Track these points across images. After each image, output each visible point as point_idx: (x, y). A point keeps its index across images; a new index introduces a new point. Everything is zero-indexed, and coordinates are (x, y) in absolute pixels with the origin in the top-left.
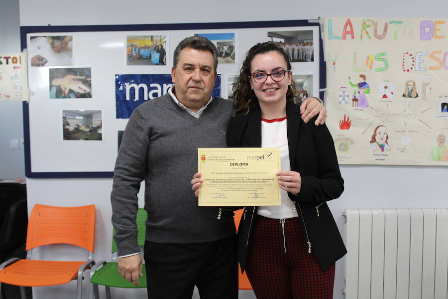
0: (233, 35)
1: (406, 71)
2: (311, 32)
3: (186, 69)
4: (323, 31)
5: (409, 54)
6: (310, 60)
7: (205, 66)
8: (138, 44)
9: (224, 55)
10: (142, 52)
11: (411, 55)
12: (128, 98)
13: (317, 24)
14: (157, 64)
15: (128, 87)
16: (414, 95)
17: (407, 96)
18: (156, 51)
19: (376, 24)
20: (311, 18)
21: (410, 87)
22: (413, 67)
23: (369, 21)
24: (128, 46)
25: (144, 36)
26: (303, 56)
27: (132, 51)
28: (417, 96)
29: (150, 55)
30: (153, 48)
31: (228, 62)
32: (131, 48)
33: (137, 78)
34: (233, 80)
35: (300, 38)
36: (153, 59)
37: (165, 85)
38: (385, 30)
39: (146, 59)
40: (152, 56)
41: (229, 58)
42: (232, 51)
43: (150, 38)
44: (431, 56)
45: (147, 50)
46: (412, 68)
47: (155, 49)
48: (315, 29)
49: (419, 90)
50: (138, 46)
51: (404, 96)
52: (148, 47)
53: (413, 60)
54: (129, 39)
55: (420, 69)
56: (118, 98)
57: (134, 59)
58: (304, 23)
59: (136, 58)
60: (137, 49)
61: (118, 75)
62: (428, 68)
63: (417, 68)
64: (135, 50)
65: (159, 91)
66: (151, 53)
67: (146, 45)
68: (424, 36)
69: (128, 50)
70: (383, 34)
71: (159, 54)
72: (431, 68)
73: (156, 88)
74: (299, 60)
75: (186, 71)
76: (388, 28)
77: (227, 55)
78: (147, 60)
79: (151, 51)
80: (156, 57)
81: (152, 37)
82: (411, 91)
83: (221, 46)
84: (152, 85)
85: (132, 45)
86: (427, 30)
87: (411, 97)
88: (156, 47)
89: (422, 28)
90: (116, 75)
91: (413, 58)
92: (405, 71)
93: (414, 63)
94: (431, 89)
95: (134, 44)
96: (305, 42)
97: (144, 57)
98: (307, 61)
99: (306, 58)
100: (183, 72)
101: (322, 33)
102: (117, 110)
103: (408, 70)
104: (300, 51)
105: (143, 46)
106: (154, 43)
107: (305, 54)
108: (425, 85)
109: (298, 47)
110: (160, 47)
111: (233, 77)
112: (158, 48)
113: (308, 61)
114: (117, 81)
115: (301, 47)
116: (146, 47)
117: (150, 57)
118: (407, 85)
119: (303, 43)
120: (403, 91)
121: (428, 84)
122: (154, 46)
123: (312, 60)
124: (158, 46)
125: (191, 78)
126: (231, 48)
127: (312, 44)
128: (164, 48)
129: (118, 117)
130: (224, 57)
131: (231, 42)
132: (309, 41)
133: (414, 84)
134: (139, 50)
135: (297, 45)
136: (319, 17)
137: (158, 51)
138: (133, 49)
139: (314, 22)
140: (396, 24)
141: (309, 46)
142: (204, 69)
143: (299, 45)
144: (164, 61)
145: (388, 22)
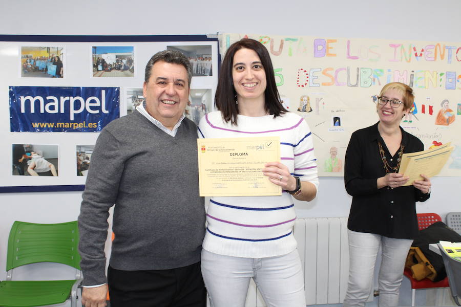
0: (132, 48)
1: (301, 86)
2: (210, 47)
3: (159, 83)
4: (221, 47)
5: (304, 70)
6: (208, 74)
7: (180, 80)
8: (33, 55)
9: (123, 68)
10: (38, 64)
11: (305, 71)
12: (23, 111)
13: (216, 40)
14: (54, 77)
15: (23, 100)
16: (308, 109)
17: (301, 110)
18: (52, 63)
19: (272, 41)
20: (209, 33)
21: (304, 102)
22: (307, 82)
23: (266, 37)
24: (22, 57)
25: (40, 47)
26: (202, 70)
27: (27, 62)
28: (311, 110)
29: (47, 67)
30: (50, 60)
31: (127, 75)
32: (26, 59)
33: (33, 91)
34: (132, 93)
35: (199, 53)
36: (49, 72)
37: (62, 98)
38: (281, 47)
39: (42, 70)
40: (49, 68)
41: (128, 72)
42: (131, 64)
43: (46, 50)
44: (324, 73)
45: (43, 61)
46: (306, 84)
47: (51, 61)
48: (214, 44)
49: (312, 105)
50: (33, 57)
51: (299, 110)
52: (44, 59)
53: (307, 76)
54: (24, 50)
55: (313, 85)
56: (12, 110)
57: (29, 71)
58: (203, 38)
59: (31, 69)
60: (32, 61)
61: (13, 87)
62: (321, 84)
63: (311, 84)
64: (30, 62)
65: (56, 104)
66: (48, 65)
67: (42, 57)
68: (317, 53)
69: (22, 61)
70: (279, 51)
71: (56, 66)
72: (324, 84)
73: (53, 101)
74: (198, 75)
75: (158, 85)
76: (284, 45)
77: (126, 68)
78: (44, 72)
79: (47, 63)
80: (52, 69)
81: (48, 48)
82: (306, 105)
83: (120, 59)
84: (48, 98)
85: (27, 57)
86: (320, 48)
87: (305, 111)
88: (52, 59)
89: (315, 46)
90: (10, 87)
91: (307, 74)
92: (299, 86)
93: (308, 79)
94: (324, 104)
95: (29, 55)
96: (204, 57)
97: (40, 69)
98: (205, 76)
99: (204, 73)
100: (156, 85)
101: (220, 48)
102: (12, 123)
103: (303, 86)
104: (199, 65)
105: (39, 58)
106: (51, 55)
107: (203, 68)
108: (318, 100)
109: (197, 62)
110: (57, 59)
111: (132, 90)
112: (55, 60)
113: (207, 76)
114: (11, 93)
115: (200, 61)
116: (42, 59)
117: (47, 69)
118: (302, 100)
119: (202, 57)
120: (298, 106)
121: (321, 99)
122: (51, 58)
123: (211, 75)
124: (55, 58)
125: (164, 92)
126: (130, 61)
127: (210, 59)
128: (61, 60)
129: (12, 130)
130: (123, 70)
131: (131, 56)
132: (208, 56)
133: (309, 99)
134: (34, 62)
135: (196, 60)
136: (218, 33)
137: (54, 64)
138: (28, 61)
139: (213, 37)
140: (291, 41)
141: (208, 61)
142: (178, 83)
143: (198, 60)
144: (61, 73)
145: (284, 39)
